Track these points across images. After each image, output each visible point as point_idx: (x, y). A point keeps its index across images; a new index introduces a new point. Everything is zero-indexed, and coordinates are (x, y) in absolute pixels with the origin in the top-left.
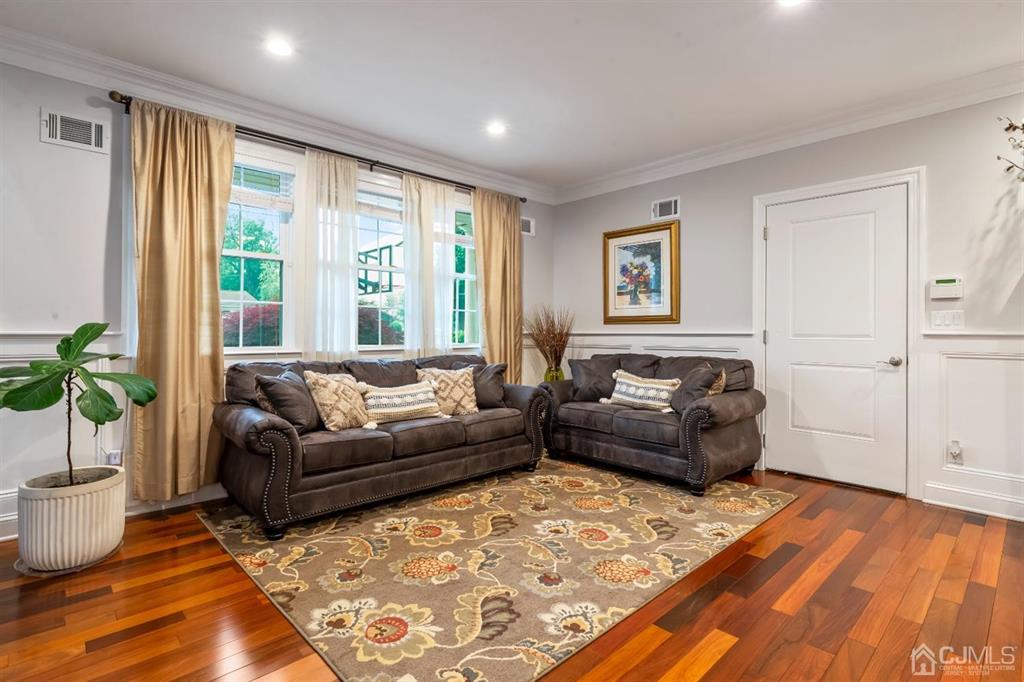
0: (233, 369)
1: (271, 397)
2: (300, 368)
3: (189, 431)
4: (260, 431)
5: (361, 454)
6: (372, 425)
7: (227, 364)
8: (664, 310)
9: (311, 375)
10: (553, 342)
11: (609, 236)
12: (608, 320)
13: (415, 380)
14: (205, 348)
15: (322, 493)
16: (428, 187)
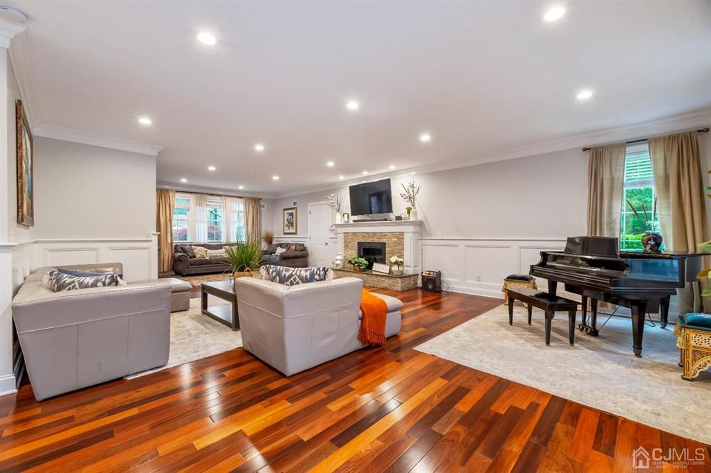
0: (176, 245)
1: (184, 250)
2: (190, 245)
3: (166, 258)
4: (181, 256)
5: (203, 262)
6: (208, 258)
7: (174, 244)
8: (294, 231)
9: (193, 247)
10: (269, 240)
11: (285, 210)
12: (285, 234)
13: (221, 248)
14: (169, 241)
15: (194, 270)
16: (228, 199)
